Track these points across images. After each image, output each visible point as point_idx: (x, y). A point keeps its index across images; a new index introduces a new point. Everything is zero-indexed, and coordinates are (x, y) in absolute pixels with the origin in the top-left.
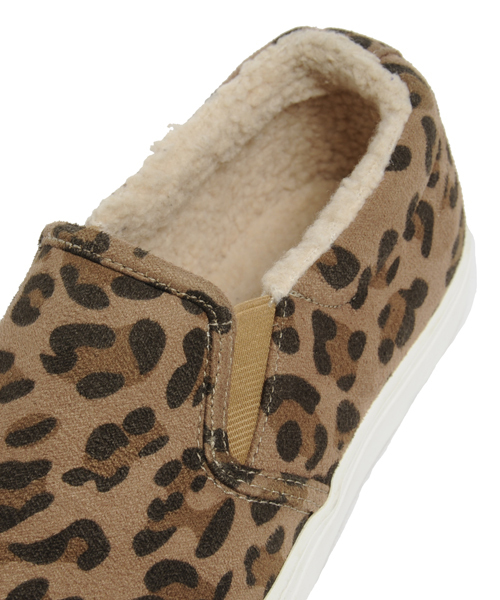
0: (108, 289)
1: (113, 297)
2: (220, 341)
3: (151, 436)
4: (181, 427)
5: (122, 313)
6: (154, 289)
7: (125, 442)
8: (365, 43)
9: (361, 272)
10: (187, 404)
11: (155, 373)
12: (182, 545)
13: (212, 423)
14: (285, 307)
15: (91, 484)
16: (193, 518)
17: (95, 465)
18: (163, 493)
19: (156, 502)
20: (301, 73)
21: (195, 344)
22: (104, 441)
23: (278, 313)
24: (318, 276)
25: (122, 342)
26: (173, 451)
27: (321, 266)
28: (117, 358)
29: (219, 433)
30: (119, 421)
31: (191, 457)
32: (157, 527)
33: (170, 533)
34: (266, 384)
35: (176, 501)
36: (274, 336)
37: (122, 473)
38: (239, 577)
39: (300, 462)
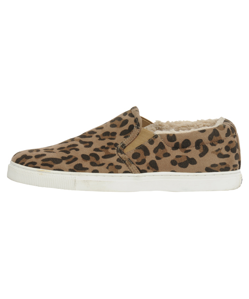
2: (136, 130)
3: (113, 137)
7: (108, 136)
10: (123, 136)
11: (122, 128)
12: (101, 154)
14: (156, 136)
15: (98, 138)
16: (107, 152)
17: (102, 136)
18: (106, 146)
19: (104, 146)
23: (154, 136)
24: (166, 136)
26: (114, 142)
27: (168, 135)
29: (123, 144)
31: (116, 144)
32: (100, 149)
33: (101, 151)
34: (141, 145)
35: (107, 148)
36: (149, 140)
37: (104, 139)
38: (106, 165)
39: (135, 161)
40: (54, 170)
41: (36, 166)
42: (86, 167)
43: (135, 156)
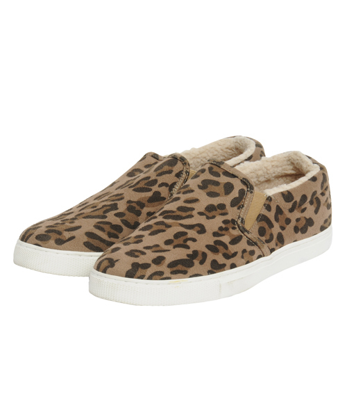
0: (221, 173)
1: (222, 175)
2: (249, 195)
3: (223, 211)
4: (232, 213)
5: (223, 179)
6: (234, 176)
7: (216, 210)
8: (310, 158)
9: (294, 201)
10: (236, 208)
11: (229, 196)
12: (226, 239)
13: (241, 216)
14: (269, 199)
15: (205, 217)
16: (231, 235)
17: (207, 213)
18: (224, 226)
19: (221, 227)
20: (289, 163)
21: (242, 193)
22: (210, 208)
23: (267, 199)
24: (280, 195)
25: (222, 186)
26: (229, 217)
27: (282, 194)
28: (220, 189)
29: (242, 219)
30: (216, 204)
31: (233, 221)
32: (220, 232)
33: (223, 235)
34: (259, 215)
35: (227, 229)
36: (265, 205)
37: (214, 217)
38: (240, 254)
39: (263, 239)
40: (191, 277)
41: (164, 276)
42: (222, 263)
43: (262, 232)
